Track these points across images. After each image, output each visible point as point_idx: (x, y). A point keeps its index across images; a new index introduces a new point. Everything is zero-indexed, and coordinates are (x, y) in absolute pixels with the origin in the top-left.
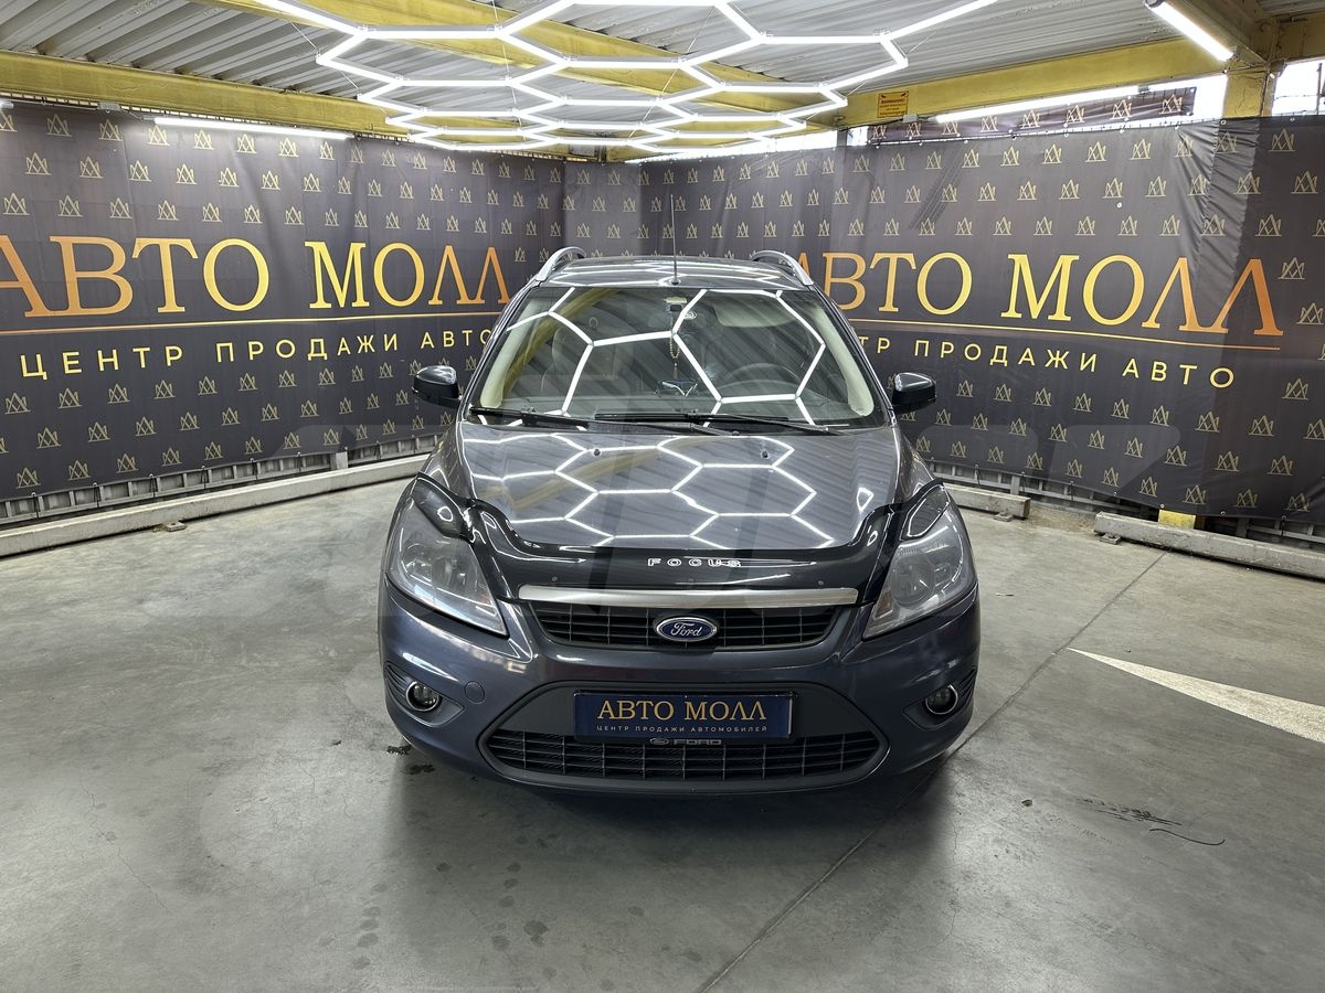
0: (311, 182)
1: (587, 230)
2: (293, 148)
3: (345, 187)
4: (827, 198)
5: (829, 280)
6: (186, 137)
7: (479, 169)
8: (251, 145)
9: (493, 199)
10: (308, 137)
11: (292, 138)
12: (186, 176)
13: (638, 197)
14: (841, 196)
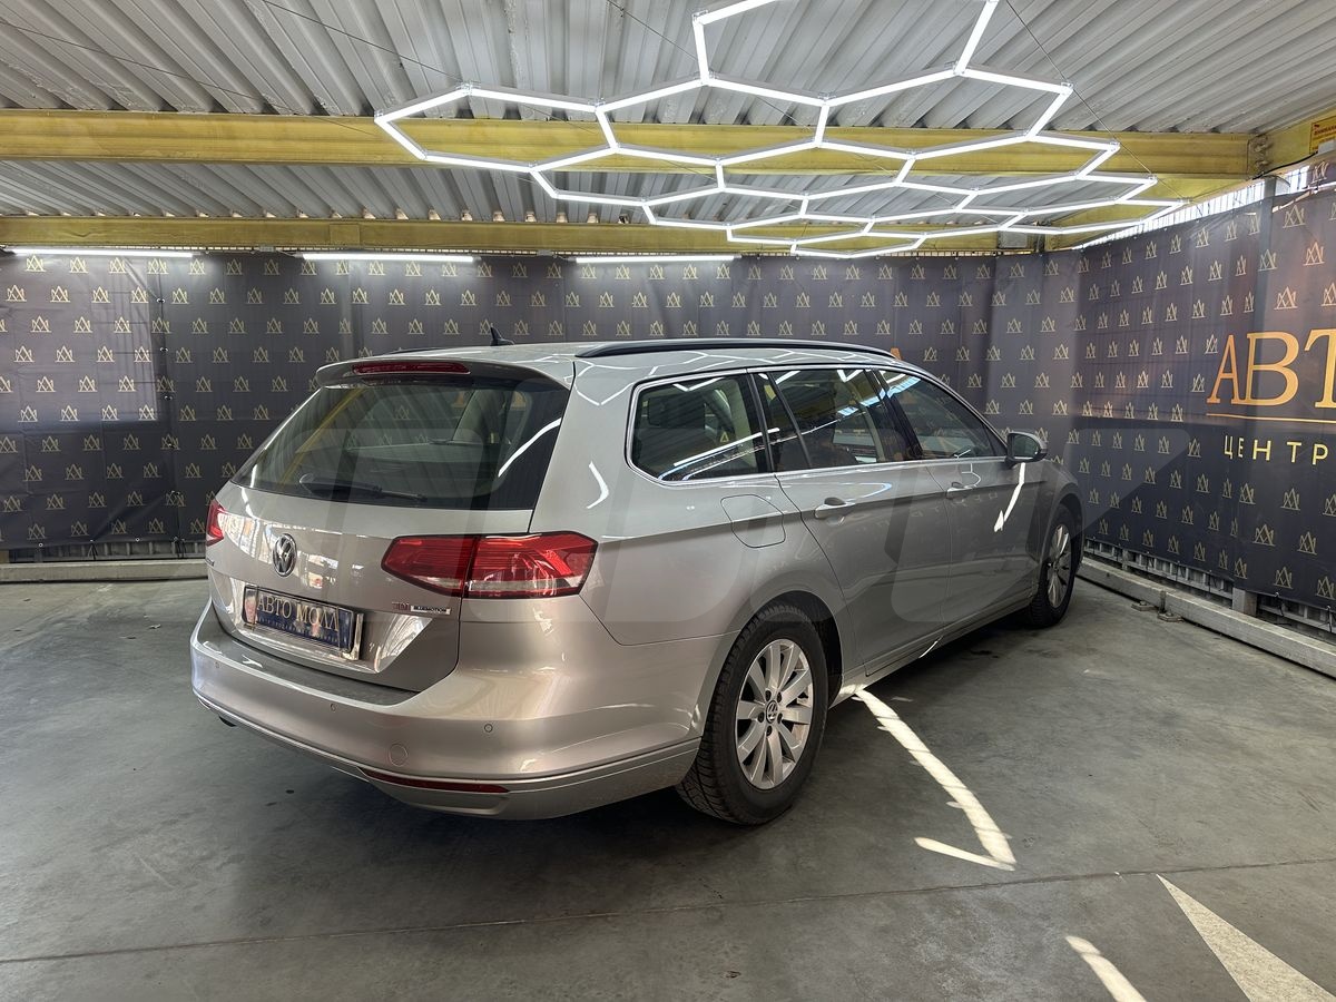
0: (707, 299)
1: (1018, 326)
2: (694, 273)
3: (740, 301)
4: (1254, 264)
5: (1252, 367)
6: (609, 271)
7: (887, 273)
8: (660, 271)
9: (901, 301)
10: (707, 262)
11: (694, 263)
12: (607, 300)
13: (1077, 285)
14: (1267, 260)
